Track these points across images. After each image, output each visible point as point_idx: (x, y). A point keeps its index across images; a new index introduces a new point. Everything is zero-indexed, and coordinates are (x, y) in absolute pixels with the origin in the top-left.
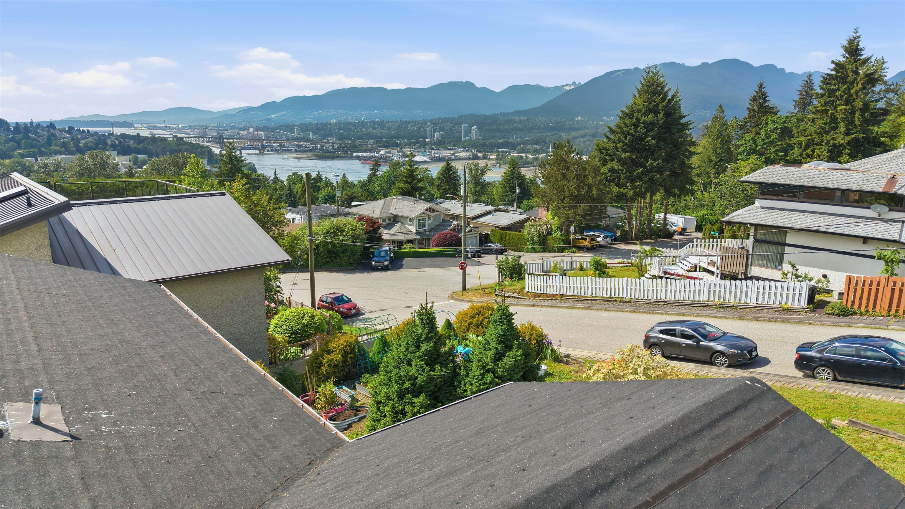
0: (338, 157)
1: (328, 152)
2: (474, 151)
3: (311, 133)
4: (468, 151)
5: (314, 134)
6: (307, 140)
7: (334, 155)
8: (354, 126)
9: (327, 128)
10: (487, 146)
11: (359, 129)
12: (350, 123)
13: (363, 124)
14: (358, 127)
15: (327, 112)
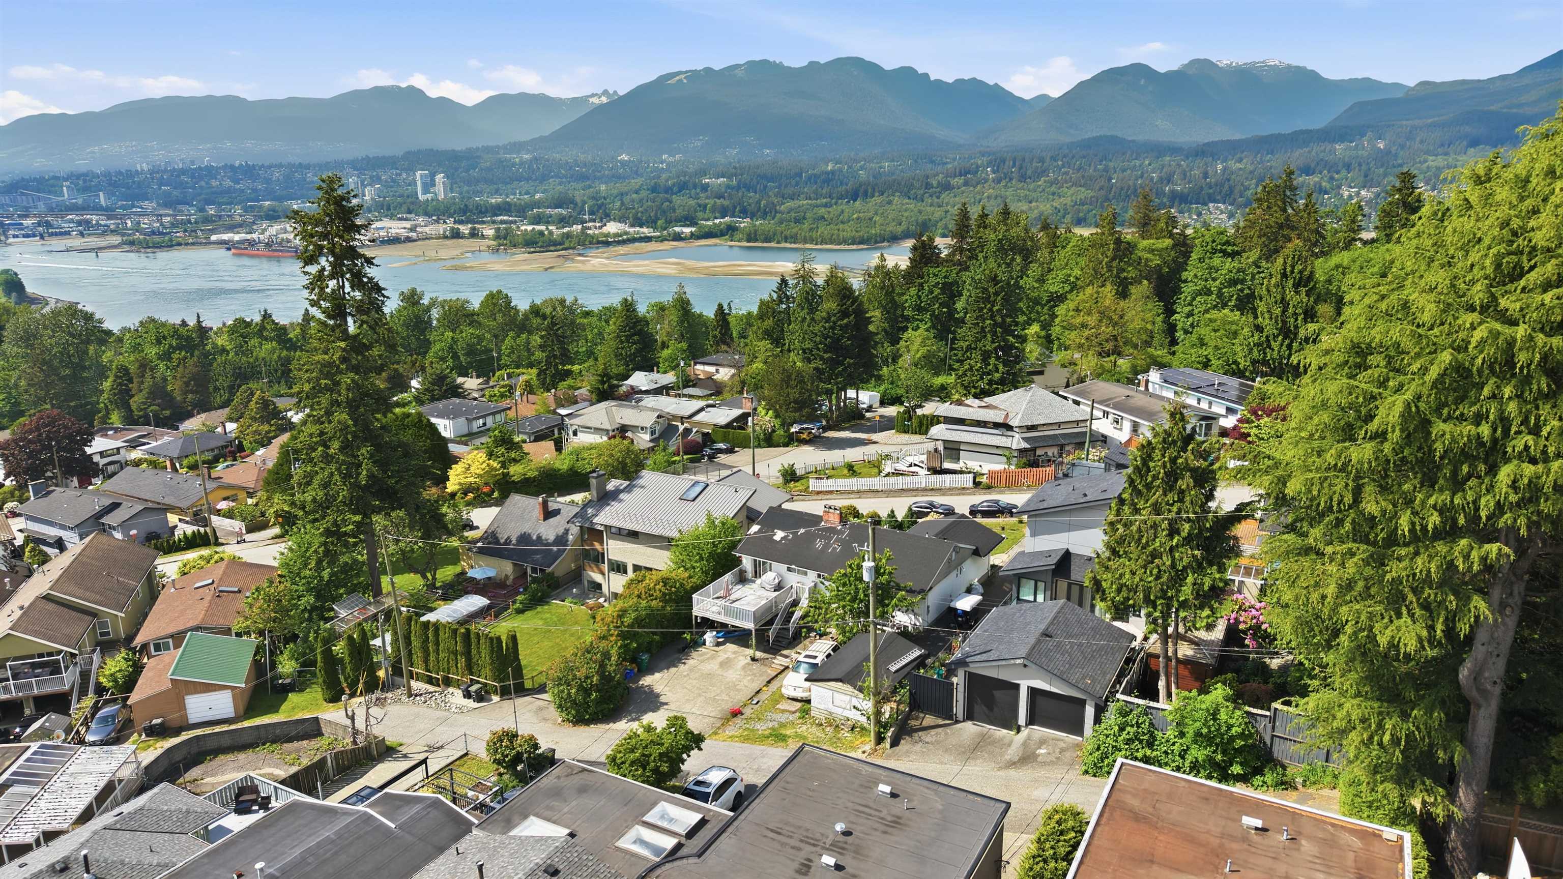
0: (179, 244)
1: (153, 233)
2: (450, 223)
3: (101, 194)
4: (437, 221)
5: (109, 195)
6: (97, 209)
7: (171, 240)
8: (193, 177)
9: (134, 182)
10: (471, 211)
11: (203, 183)
12: (183, 172)
13: (211, 172)
14: (201, 178)
15: (120, 147)
